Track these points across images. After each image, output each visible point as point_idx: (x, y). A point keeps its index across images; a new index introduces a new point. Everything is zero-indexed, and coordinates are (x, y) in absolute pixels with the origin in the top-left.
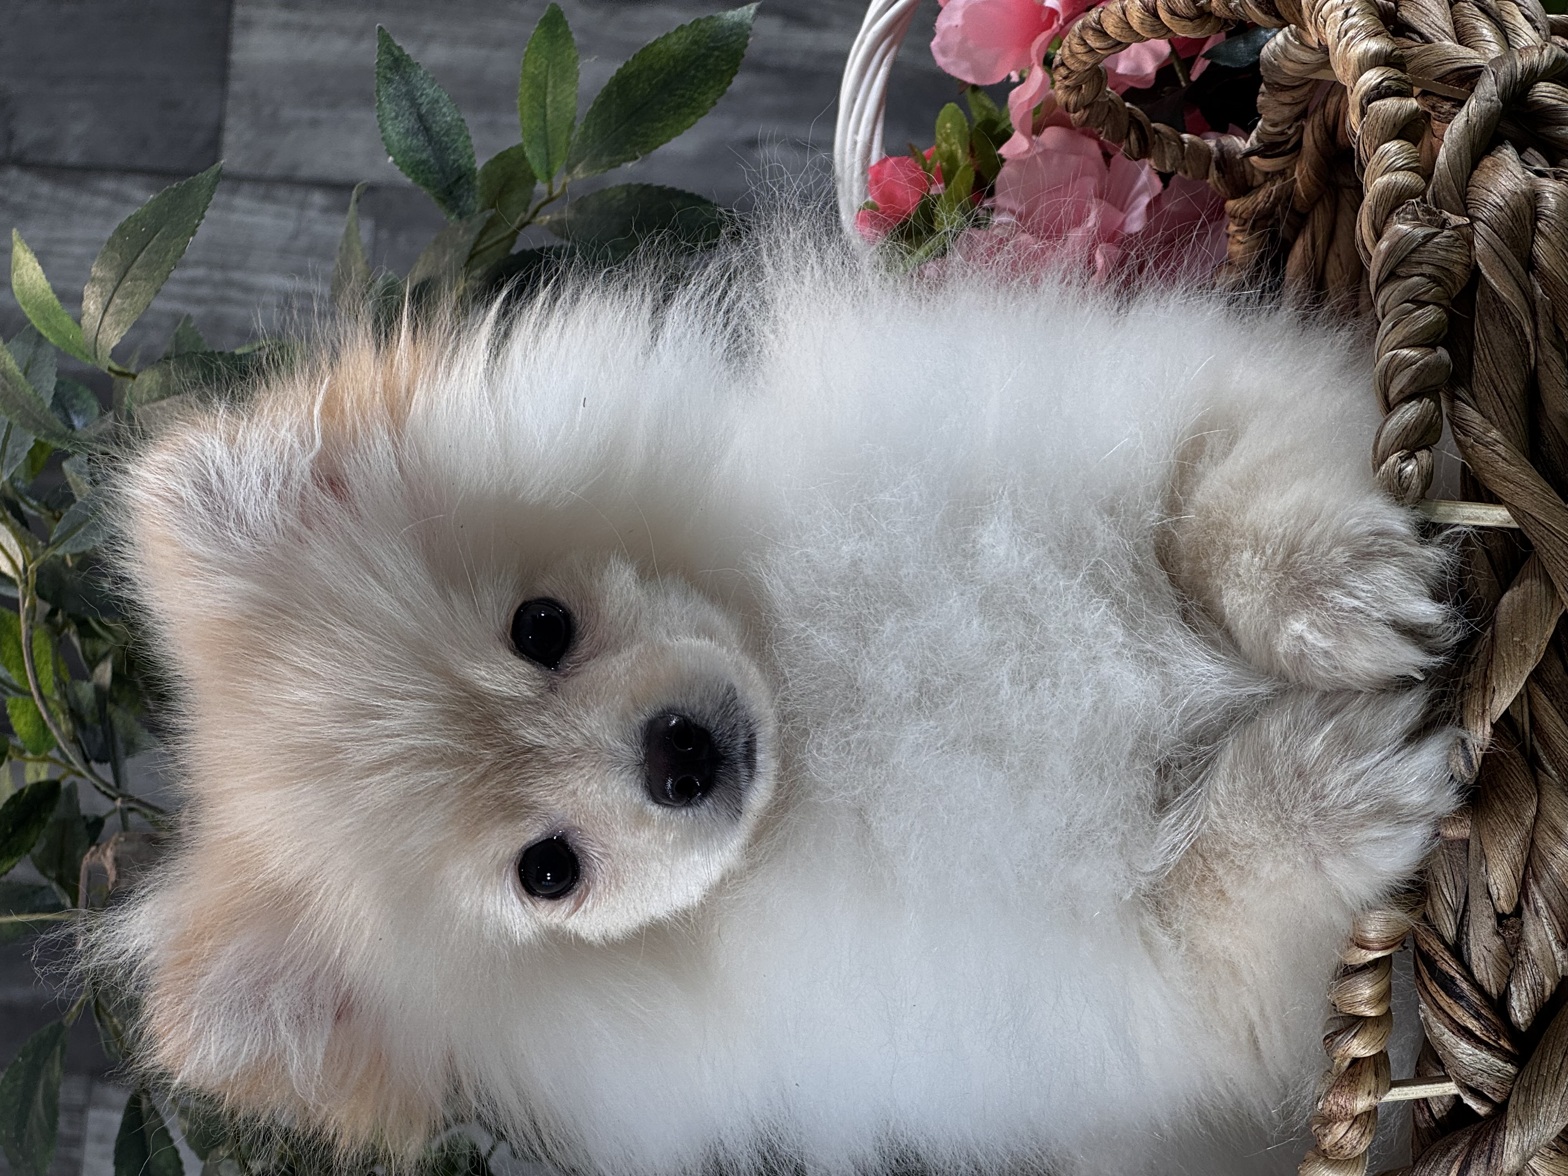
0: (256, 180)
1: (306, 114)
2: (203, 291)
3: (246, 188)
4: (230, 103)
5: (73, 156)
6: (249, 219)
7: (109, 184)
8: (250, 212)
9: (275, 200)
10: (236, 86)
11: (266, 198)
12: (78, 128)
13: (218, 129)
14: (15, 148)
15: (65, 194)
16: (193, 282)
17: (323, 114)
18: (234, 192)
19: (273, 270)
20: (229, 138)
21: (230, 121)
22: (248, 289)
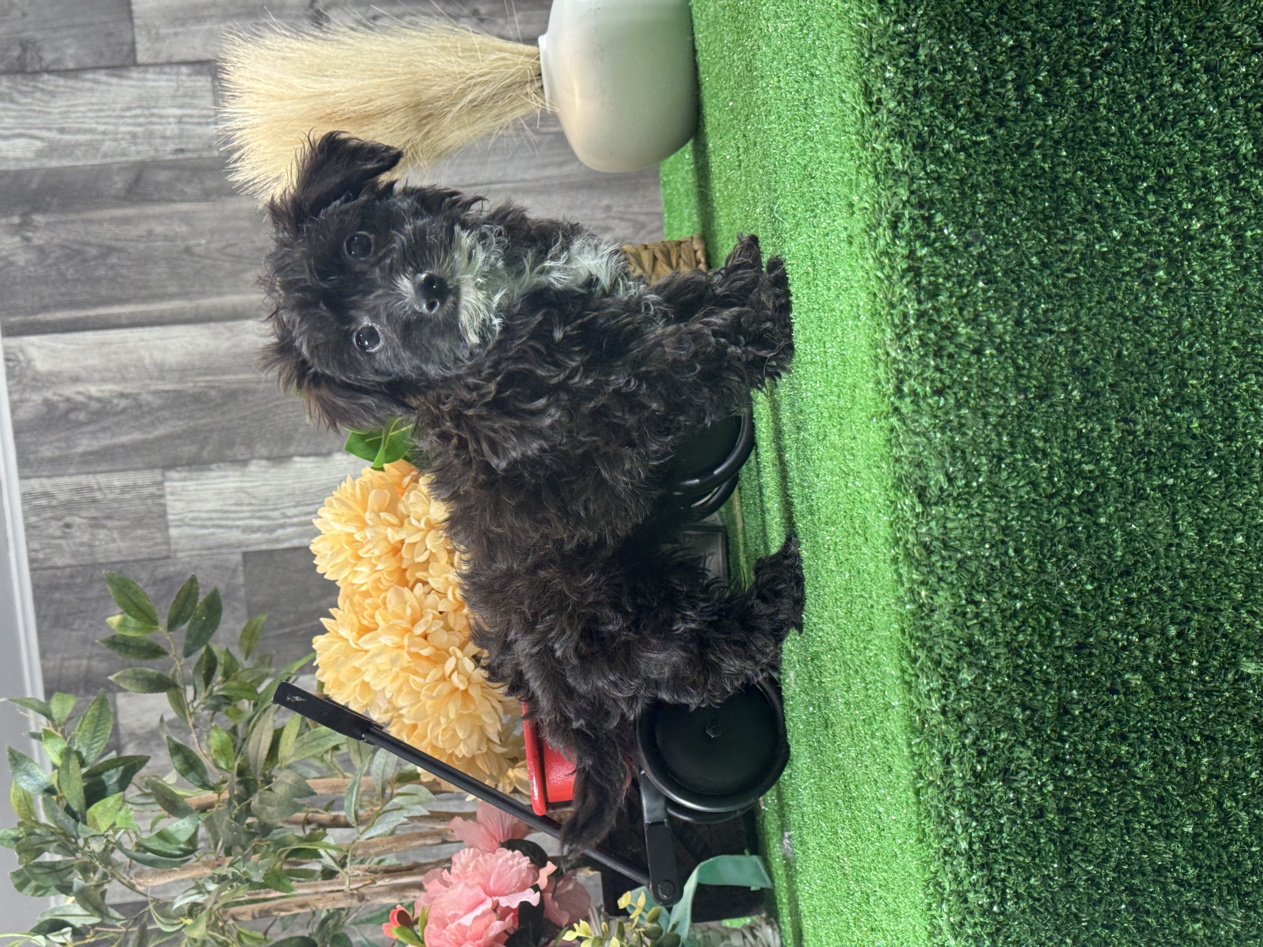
0: (155, 65)
1: (171, 31)
2: (141, 120)
3: (151, 69)
4: (136, 30)
5: (71, 65)
6: (154, 84)
7: (89, 76)
8: (155, 81)
9: (165, 73)
10: (137, 22)
11: (161, 73)
12: (71, 51)
13: (133, 43)
14: (44, 64)
15: (71, 83)
16: (136, 116)
17: (179, 30)
18: (146, 72)
19: (171, 106)
20: (139, 47)
21: (138, 39)
22: (161, 116)
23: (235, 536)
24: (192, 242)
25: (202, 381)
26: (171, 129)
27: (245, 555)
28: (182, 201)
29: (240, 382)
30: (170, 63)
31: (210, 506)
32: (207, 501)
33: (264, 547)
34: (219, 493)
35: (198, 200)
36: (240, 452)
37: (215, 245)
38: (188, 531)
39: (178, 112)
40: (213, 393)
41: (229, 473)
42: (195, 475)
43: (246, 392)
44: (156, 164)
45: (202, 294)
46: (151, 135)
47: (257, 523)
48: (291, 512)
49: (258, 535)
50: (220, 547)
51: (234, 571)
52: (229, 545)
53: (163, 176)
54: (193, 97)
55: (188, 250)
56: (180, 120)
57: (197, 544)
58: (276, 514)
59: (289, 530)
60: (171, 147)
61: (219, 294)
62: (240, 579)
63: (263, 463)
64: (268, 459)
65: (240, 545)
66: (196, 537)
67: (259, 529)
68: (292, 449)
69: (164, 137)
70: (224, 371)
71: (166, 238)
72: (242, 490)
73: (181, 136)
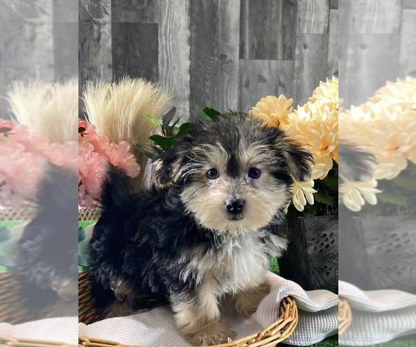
23: (164, 22)
24: (268, 20)
25: (220, 17)
26: (307, 18)
27: (157, 24)
28: (282, 19)
29: (218, 30)
30: (329, 20)
31: (175, 14)
32: (178, 13)
33: (159, 32)
34: (180, 18)
35: (282, 24)
36: (194, 27)
37: (266, 28)
38: (167, 5)
39: (313, 21)
40: (215, 20)
41: (187, 23)
42: (187, 10)
43: (215, 32)
44: (296, 11)
45: (250, 21)
46: (306, 10)
47: (168, 30)
48: (171, 43)
49: (163, 30)
50: (161, 16)
51: (152, 20)
52: (161, 19)
53: (292, 13)
54: (317, 27)
55: (265, 18)
56: (310, 21)
57: (163, 8)
58: (171, 37)
59: (164, 42)
60: (301, 17)
61: (249, 27)
62: (148, 22)
63: (189, 35)
64: (191, 38)
65: (161, 23)
66: (165, 8)
67: (166, 31)
68: (193, 46)
69: (305, 15)
70: (223, 25)
71: (271, 11)
72: (180, 26)
73: (305, 21)
